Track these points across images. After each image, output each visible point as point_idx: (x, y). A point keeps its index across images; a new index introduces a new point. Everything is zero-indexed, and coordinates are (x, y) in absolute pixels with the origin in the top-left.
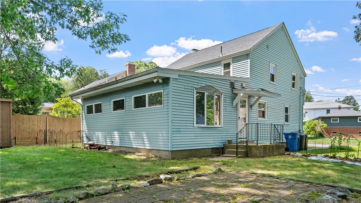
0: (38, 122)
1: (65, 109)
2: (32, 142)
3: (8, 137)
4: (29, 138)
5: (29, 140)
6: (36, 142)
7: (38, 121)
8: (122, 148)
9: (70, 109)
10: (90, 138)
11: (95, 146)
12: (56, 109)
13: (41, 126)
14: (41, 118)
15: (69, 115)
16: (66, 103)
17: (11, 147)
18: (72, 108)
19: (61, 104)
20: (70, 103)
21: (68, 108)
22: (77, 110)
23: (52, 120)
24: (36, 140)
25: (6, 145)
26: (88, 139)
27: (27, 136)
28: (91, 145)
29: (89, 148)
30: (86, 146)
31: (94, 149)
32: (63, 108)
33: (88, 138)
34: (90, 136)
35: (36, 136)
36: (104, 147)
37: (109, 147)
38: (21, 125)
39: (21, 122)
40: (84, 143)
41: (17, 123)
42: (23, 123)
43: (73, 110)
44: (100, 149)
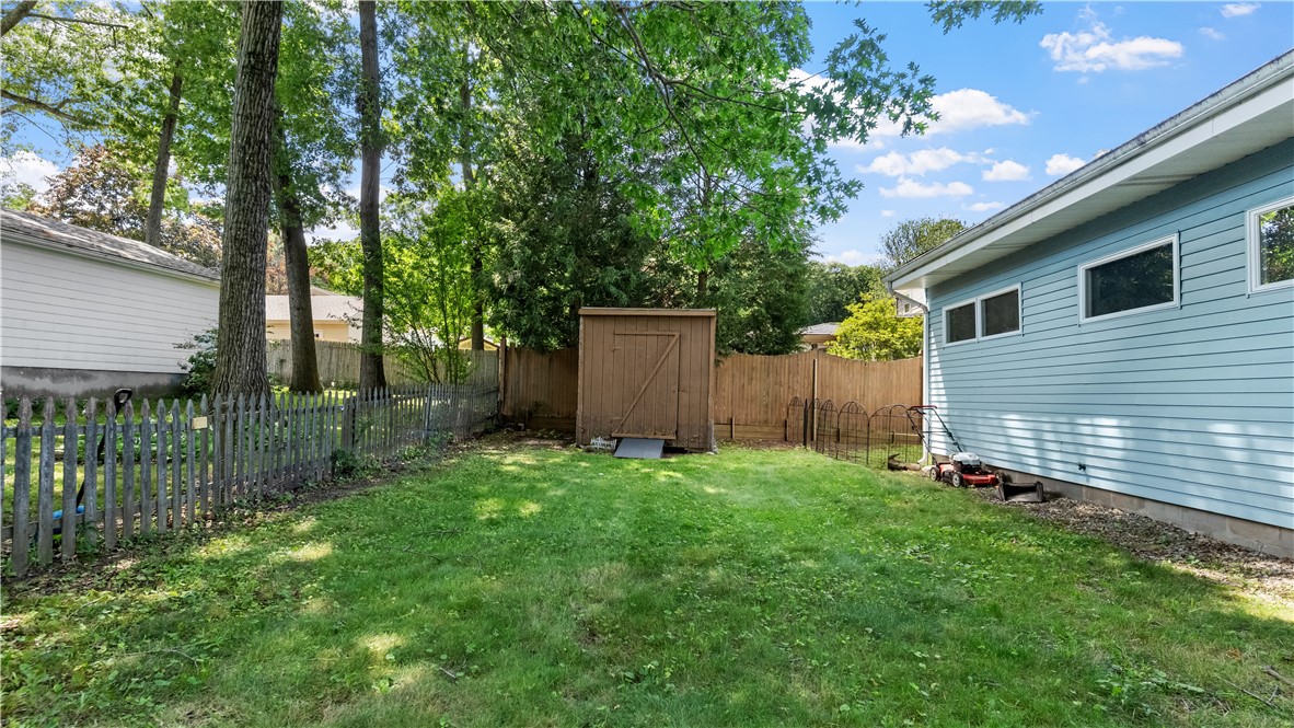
0: (791, 376)
1: (873, 336)
2: (773, 433)
3: (702, 421)
4: (766, 422)
5: (766, 429)
6: (783, 435)
7: (789, 372)
9: (885, 335)
10: (960, 434)
11: (986, 473)
12: (845, 336)
13: (797, 387)
14: (800, 363)
15: (885, 351)
16: (876, 316)
17: (707, 450)
18: (894, 330)
19: (861, 322)
20: (888, 316)
21: (881, 331)
22: (909, 335)
23: (831, 367)
24: (782, 430)
25: (696, 445)
26: (949, 440)
27: (762, 417)
28: (965, 469)
29: (956, 480)
30: (945, 468)
31: (980, 485)
32: (866, 334)
33: (950, 435)
34: (958, 427)
35: (784, 417)
36: (1031, 482)
37: (1058, 488)
38: (746, 385)
39: (746, 378)
40: (933, 451)
41: (737, 380)
42: (752, 379)
43: (896, 335)
44: (1011, 491)
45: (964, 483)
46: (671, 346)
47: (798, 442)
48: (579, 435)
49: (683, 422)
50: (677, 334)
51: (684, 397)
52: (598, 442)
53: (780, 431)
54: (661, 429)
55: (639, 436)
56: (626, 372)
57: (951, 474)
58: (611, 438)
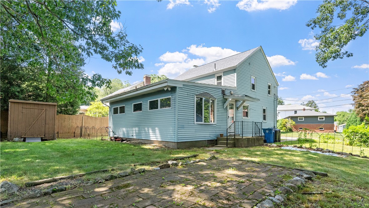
0: (76, 121)
1: (97, 110)
2: (71, 135)
3: (53, 132)
4: (69, 132)
5: (69, 134)
7: (76, 119)
8: (139, 140)
9: (100, 110)
10: (115, 132)
11: (119, 139)
12: (90, 110)
13: (78, 123)
14: (79, 117)
15: (100, 115)
16: (98, 105)
17: (54, 139)
18: (103, 110)
19: (94, 107)
20: (101, 106)
22: (106, 111)
23: (87, 119)
24: (74, 134)
25: (51, 138)
26: (113, 133)
27: (67, 131)
28: (116, 138)
31: (118, 141)
32: (95, 110)
34: (115, 131)
35: (74, 131)
36: (126, 139)
37: (130, 139)
38: (63, 123)
39: (63, 121)
40: (111, 136)
41: (60, 121)
42: (65, 121)
43: (103, 111)
44: (123, 141)
45: (115, 141)
46: (43, 112)
47: (78, 137)
48: (9, 137)
49: (47, 132)
50: (45, 109)
51: (47, 126)
52: (17, 139)
53: (73, 135)
54: (39, 135)
55: (32, 137)
56: (27, 119)
57: (113, 139)
58: (21, 138)
